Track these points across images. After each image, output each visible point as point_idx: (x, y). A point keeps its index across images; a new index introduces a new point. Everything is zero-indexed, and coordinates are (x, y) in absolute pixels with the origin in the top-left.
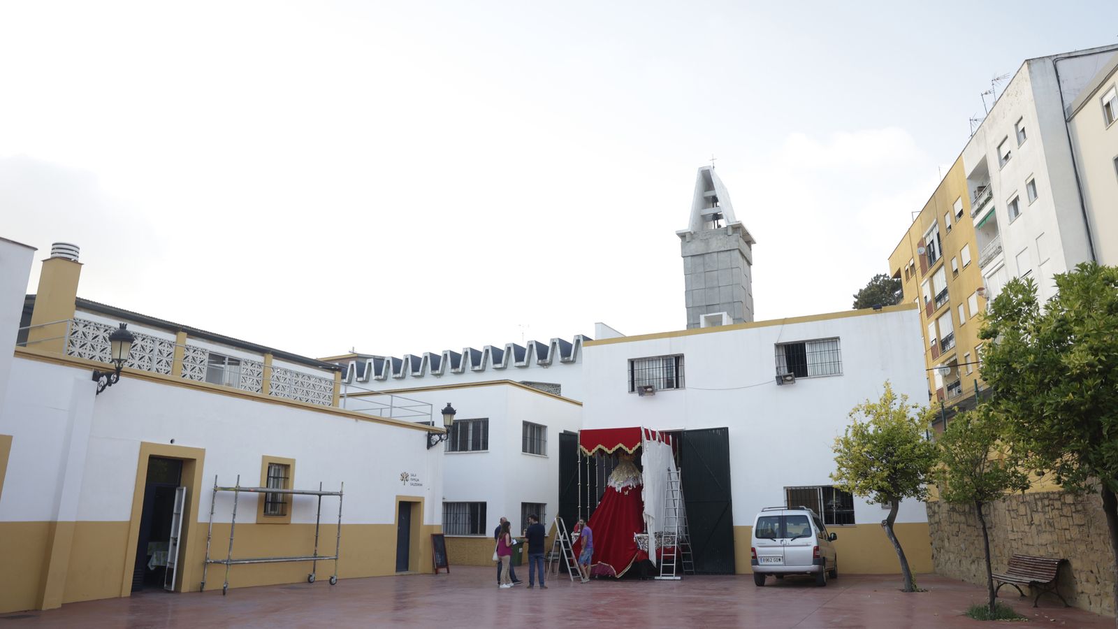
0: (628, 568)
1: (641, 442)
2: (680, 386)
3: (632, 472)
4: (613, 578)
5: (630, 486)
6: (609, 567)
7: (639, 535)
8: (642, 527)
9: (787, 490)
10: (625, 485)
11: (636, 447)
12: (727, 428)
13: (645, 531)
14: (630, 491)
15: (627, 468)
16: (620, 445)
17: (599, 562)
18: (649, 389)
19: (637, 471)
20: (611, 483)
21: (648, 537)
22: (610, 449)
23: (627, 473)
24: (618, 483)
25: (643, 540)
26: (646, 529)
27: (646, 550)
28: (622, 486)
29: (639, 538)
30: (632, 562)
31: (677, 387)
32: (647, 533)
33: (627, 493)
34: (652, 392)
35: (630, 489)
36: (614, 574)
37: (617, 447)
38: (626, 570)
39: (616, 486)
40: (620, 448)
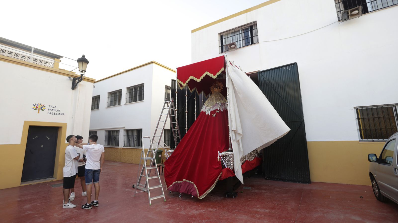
0: (212, 188)
1: (225, 68)
2: (254, 42)
3: (220, 100)
4: (196, 199)
5: (217, 110)
6: (193, 185)
7: (223, 153)
8: (227, 146)
9: (357, 110)
10: (214, 109)
11: (220, 72)
12: (297, 63)
13: (230, 149)
14: (217, 113)
15: (216, 97)
16: (207, 73)
17: (184, 180)
18: (233, 46)
19: (224, 99)
20: (203, 109)
21: (233, 155)
22: (198, 78)
23: (216, 100)
24: (208, 108)
25: (228, 158)
26: (231, 147)
27: (232, 168)
28: (211, 110)
29: (223, 156)
30: (216, 182)
31: (252, 43)
32: (232, 151)
33: (214, 115)
34: (234, 48)
35: (217, 112)
36: (196, 195)
37: (204, 75)
38: (210, 191)
39: (206, 111)
40: (207, 75)
